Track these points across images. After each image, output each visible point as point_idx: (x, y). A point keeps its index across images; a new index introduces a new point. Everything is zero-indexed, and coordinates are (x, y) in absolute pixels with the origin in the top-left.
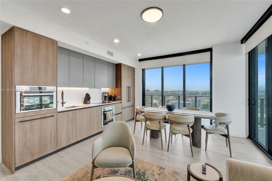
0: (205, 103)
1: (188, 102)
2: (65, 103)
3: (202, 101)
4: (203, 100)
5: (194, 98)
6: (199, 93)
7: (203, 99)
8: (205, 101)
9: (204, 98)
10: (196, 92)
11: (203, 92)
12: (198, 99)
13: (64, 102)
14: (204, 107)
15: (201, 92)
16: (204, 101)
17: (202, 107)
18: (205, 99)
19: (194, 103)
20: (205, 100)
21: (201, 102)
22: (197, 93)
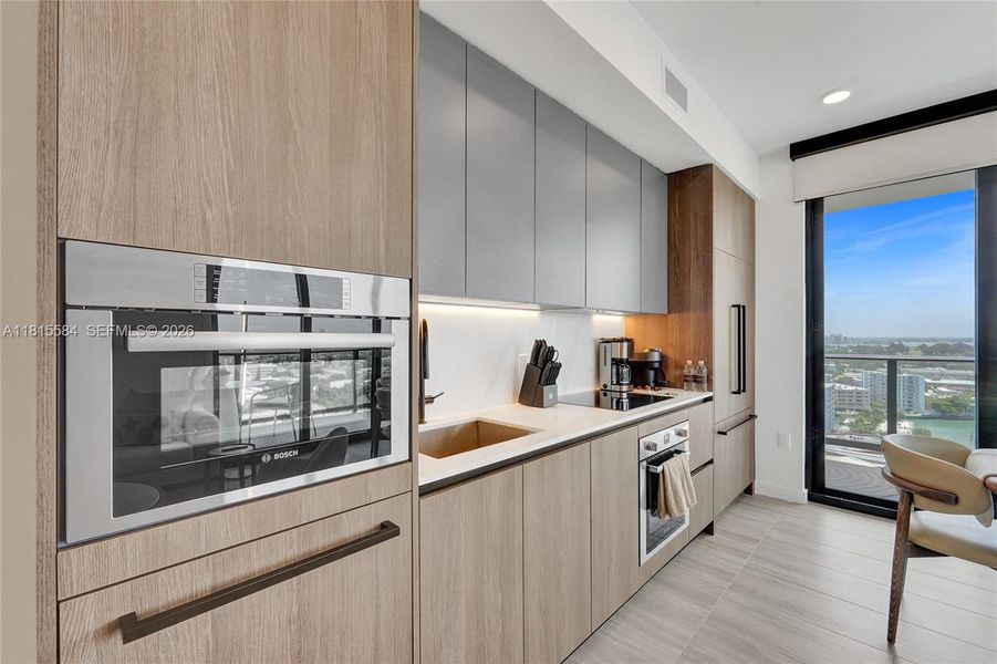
0: (943, 393)
1: (850, 388)
2: (431, 400)
3: (927, 386)
4: (928, 381)
5: (883, 371)
6: (907, 349)
7: (930, 376)
8: (941, 385)
9: (937, 370)
10: (892, 345)
11: (930, 344)
12: (904, 373)
13: (427, 393)
14: (939, 414)
15: (917, 344)
16: (936, 386)
17: (927, 413)
18: (942, 376)
19: (883, 391)
20: (942, 381)
21: (922, 387)
22: (897, 346)
